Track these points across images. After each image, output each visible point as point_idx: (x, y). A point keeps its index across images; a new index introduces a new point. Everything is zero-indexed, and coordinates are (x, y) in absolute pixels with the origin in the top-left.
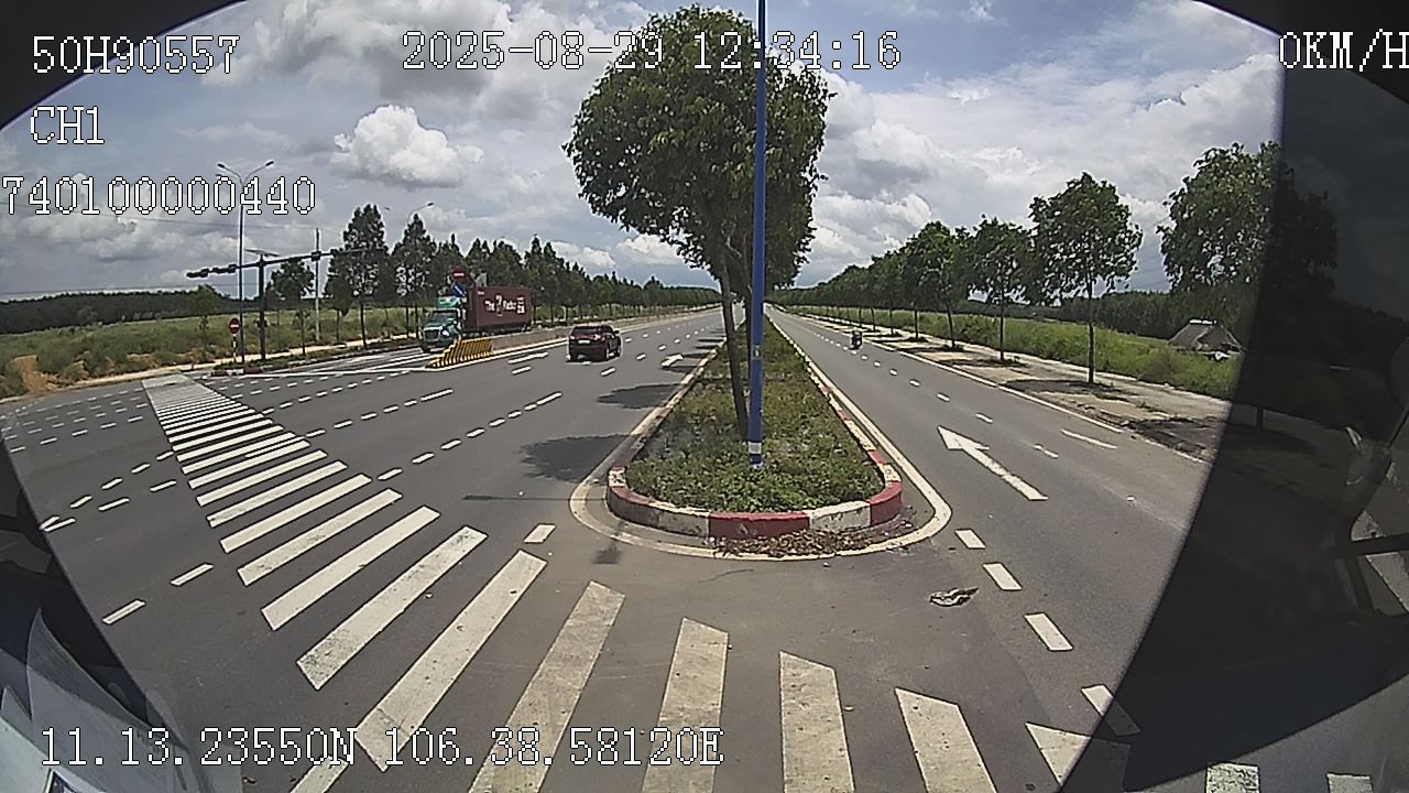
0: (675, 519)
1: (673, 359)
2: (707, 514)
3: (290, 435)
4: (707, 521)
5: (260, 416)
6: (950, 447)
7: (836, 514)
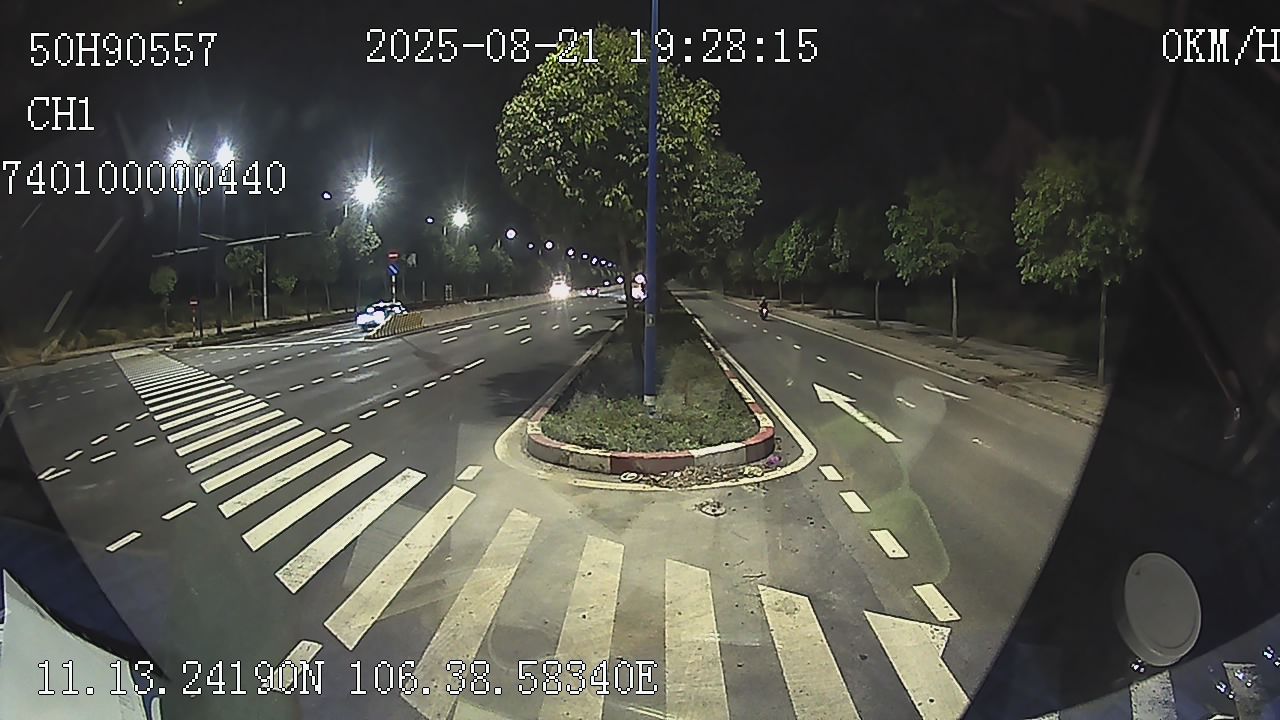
0: (582, 458)
1: (584, 328)
2: (608, 454)
3: (251, 397)
4: (609, 460)
5: (222, 382)
6: (822, 400)
7: (716, 453)
